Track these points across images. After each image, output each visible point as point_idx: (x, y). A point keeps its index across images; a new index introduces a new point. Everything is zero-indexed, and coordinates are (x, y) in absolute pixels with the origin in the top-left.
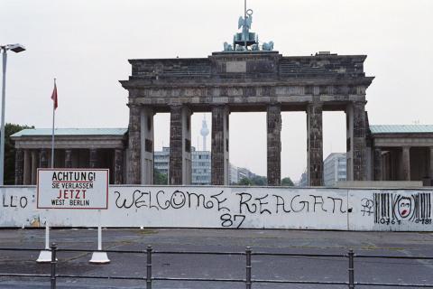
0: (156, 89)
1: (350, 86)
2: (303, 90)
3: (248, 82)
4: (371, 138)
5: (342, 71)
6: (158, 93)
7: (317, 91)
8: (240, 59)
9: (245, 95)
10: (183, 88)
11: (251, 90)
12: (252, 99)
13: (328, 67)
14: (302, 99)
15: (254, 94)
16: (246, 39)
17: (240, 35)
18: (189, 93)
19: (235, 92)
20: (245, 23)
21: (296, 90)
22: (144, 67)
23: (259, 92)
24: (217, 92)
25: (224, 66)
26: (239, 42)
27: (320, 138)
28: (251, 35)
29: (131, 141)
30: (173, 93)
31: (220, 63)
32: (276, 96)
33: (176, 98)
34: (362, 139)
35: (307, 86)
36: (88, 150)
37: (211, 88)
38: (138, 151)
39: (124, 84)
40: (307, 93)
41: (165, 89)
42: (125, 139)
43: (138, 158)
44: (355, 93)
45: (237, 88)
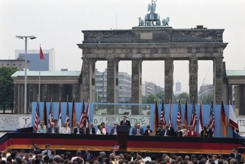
0: (99, 48)
1: (214, 48)
2: (186, 50)
3: (153, 45)
4: (226, 79)
5: (210, 38)
6: (100, 51)
7: (194, 51)
8: (149, 31)
9: (151, 53)
10: (115, 49)
11: (155, 50)
12: (155, 55)
13: (201, 36)
14: (186, 55)
15: (157, 52)
16: (153, 17)
17: (149, 15)
18: (118, 51)
19: (146, 51)
20: (152, 8)
21: (182, 50)
22: (91, 35)
23: (160, 51)
24: (135, 51)
25: (139, 35)
26: (148, 19)
27: (196, 79)
28: (156, 15)
29: (84, 80)
30: (109, 51)
31: (137, 33)
32: (170, 54)
33: (111, 54)
34: (221, 79)
35: (188, 48)
36: (58, 85)
37: (131, 49)
38: (88, 85)
39: (80, 46)
40: (188, 52)
41: (104, 49)
42: (80, 79)
43: (88, 90)
44: (217, 52)
45: (147, 49)
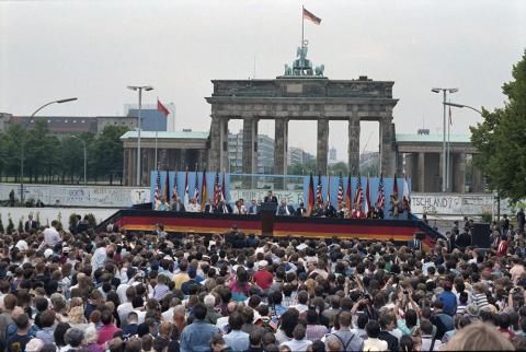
0: (232, 103)
1: (382, 105)
2: (346, 107)
3: (303, 100)
4: (396, 146)
5: (376, 93)
6: (234, 107)
7: (356, 108)
8: (298, 82)
9: (301, 111)
10: (253, 104)
11: (306, 106)
12: (306, 114)
13: (364, 90)
14: (345, 114)
15: (308, 110)
16: (303, 64)
17: (298, 61)
18: (258, 108)
19: (293, 108)
20: (302, 52)
21: (340, 107)
22: (223, 85)
23: (312, 108)
24: (279, 107)
25: (285, 88)
26: (297, 67)
27: (358, 144)
28: (307, 62)
29: (213, 144)
30: (247, 107)
31: (282, 85)
32: (325, 111)
33: (248, 111)
34: (389, 146)
35: (348, 105)
36: (179, 150)
37: (275, 104)
38: (219, 151)
39: (208, 100)
40: (348, 110)
41: (239, 104)
42: (208, 142)
43: (219, 156)
44: (384, 110)
45: (295, 105)
